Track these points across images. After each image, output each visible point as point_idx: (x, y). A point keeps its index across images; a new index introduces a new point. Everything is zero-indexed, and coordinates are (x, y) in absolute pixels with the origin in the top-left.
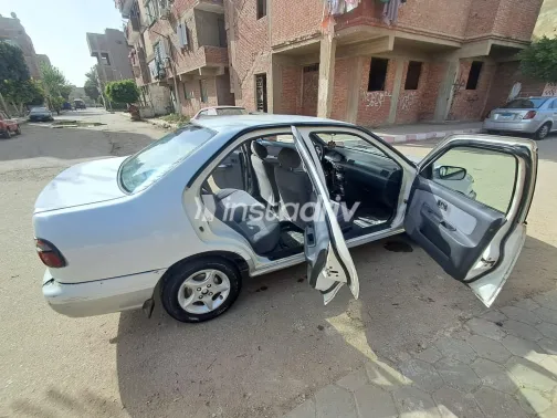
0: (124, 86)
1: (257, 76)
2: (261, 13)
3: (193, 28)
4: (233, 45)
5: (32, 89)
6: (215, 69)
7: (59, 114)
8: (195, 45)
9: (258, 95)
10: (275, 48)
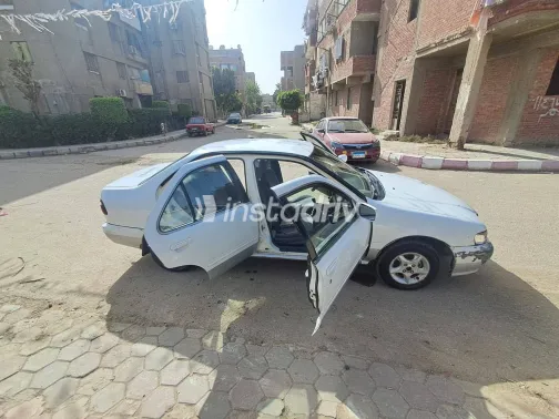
0: (291, 96)
1: (398, 83)
2: (413, 15)
3: (348, 39)
4: (381, 52)
5: (235, 100)
6: (361, 77)
7: (248, 118)
8: (348, 55)
9: (396, 103)
10: (419, 52)
